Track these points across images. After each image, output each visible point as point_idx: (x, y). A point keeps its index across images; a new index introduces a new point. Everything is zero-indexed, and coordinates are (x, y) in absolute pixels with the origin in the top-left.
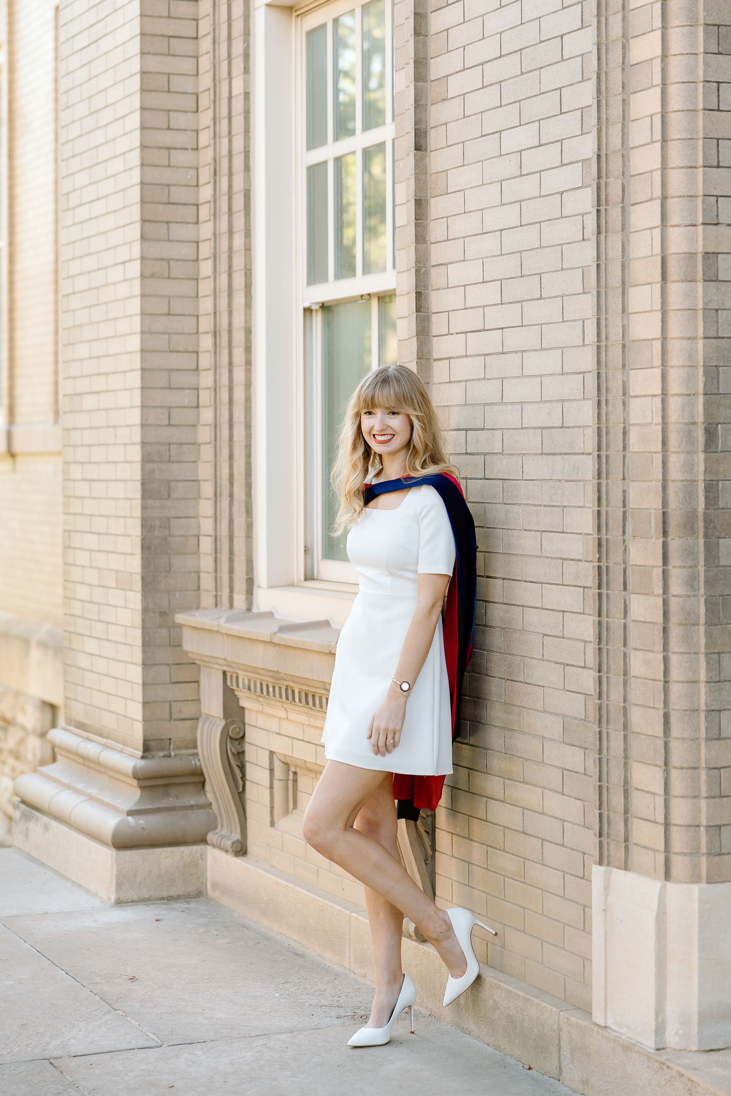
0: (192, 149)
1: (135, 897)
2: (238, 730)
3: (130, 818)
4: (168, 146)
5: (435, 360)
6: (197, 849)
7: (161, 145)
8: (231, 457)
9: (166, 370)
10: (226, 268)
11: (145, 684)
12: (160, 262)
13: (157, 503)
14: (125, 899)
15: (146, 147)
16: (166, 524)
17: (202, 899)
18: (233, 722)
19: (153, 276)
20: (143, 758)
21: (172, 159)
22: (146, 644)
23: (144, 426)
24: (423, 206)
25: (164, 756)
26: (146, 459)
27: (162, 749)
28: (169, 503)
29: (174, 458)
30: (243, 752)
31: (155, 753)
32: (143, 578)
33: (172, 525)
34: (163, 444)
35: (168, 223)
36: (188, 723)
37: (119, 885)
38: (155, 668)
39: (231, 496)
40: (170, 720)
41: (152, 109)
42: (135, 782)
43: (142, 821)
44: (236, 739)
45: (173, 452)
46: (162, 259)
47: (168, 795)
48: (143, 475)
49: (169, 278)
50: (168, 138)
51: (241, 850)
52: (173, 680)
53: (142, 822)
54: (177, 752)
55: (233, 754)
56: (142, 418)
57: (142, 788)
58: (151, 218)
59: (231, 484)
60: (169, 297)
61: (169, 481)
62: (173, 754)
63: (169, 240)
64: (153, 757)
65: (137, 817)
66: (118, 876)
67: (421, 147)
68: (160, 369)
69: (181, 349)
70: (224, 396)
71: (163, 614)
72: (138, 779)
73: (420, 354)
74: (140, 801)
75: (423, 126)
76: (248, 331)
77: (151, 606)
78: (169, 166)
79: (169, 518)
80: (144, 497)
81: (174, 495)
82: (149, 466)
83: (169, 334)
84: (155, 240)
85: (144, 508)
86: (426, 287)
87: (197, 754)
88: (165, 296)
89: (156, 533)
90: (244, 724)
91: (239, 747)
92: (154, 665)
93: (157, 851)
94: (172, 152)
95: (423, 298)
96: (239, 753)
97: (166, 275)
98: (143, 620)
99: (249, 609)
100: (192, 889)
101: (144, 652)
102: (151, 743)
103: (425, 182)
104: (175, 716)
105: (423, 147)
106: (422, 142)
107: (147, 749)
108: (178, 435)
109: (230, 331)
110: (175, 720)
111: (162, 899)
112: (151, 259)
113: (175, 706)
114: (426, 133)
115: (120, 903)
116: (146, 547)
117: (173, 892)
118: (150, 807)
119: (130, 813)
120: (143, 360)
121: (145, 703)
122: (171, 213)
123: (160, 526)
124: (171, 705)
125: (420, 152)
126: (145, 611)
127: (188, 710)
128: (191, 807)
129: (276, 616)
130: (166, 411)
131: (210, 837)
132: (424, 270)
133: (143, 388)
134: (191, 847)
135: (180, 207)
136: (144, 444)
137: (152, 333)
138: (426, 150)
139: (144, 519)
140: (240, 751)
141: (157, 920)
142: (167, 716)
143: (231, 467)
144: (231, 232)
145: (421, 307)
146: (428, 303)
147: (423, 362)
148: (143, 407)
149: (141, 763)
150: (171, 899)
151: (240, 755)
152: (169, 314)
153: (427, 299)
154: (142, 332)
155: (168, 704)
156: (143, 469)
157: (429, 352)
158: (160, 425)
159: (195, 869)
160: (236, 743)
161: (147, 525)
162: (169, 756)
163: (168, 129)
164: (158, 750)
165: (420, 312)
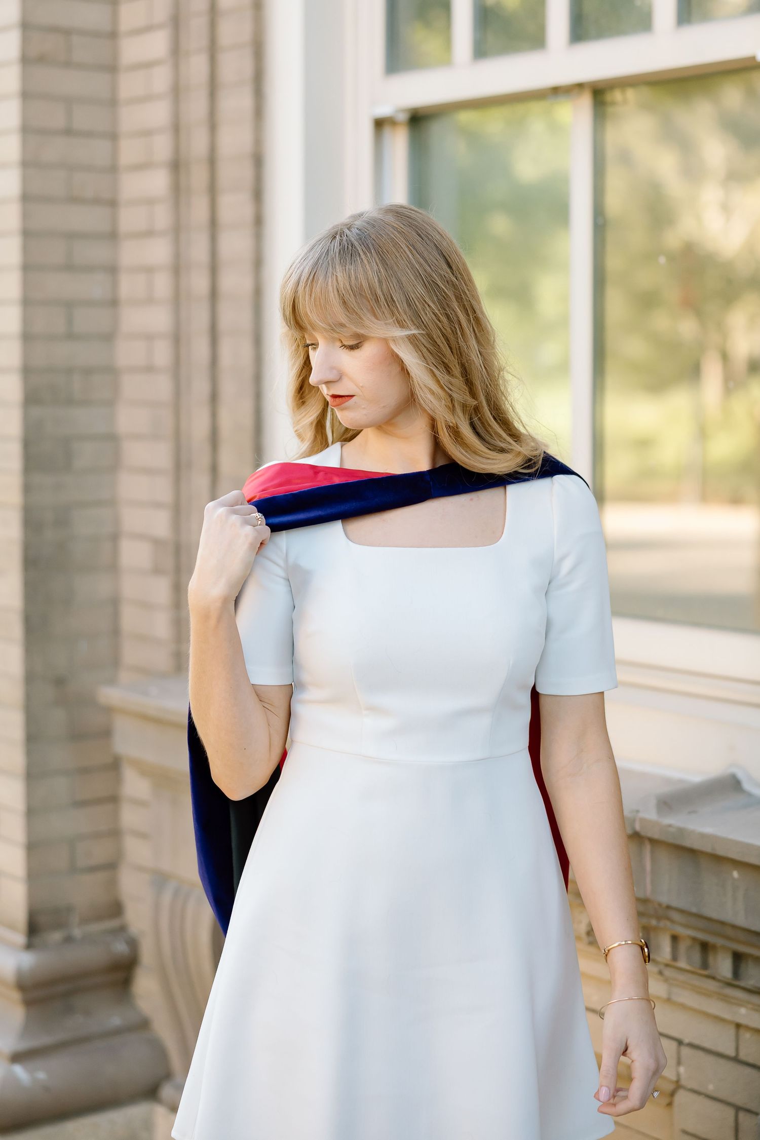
3: (17, 1066)
6: (136, 1112)
9: (64, 234)
10: (204, 42)
11: (31, 813)
12: (53, 35)
13: (49, 479)
19: (41, 59)
20: (29, 946)
23: (27, 337)
25: (65, 941)
26: (31, 399)
27: (59, 929)
28: (68, 478)
29: (77, 397)
31: (47, 936)
33: (73, 518)
34: (59, 371)
36: (101, 876)
38: (47, 781)
40: (71, 872)
42: (16, 996)
43: (39, 1071)
45: (76, 385)
46: (57, 29)
48: (26, 428)
49: (69, 64)
52: (77, 800)
53: (41, 1075)
54: (83, 930)
56: (23, 324)
57: (29, 1003)
60: (69, 99)
61: (68, 439)
62: (77, 932)
64: (45, 945)
65: (30, 1066)
68: (54, 234)
69: (90, 196)
70: (199, 283)
71: (60, 682)
72: (24, 990)
74: (27, 1029)
76: (258, 161)
77: (40, 669)
79: (67, 507)
80: (26, 471)
81: (78, 465)
82: (37, 411)
83: (69, 168)
85: (27, 489)
88: (61, 98)
89: (48, 535)
92: (45, 776)
97: (64, 59)
101: (28, 754)
102: (41, 918)
104: (79, 864)
107: (33, 929)
108: (83, 354)
109: (212, 161)
110: (80, 871)
113: (80, 846)
116: (31, 562)
118: (47, 1041)
119: (17, 1058)
120: (26, 215)
121: (33, 847)
123: (53, 523)
124: (72, 846)
126: (30, 678)
127: (100, 852)
128: (117, 1032)
130: (63, 309)
133: (25, 267)
136: (27, 371)
137: (41, 166)
139: (26, 510)
142: (67, 867)
143: (214, 415)
148: (24, 302)
149: (27, 960)
152: (69, 132)
154: (23, 163)
155: (67, 844)
156: (25, 417)
158: (54, 337)
161: (32, 522)
164: (52, 931)
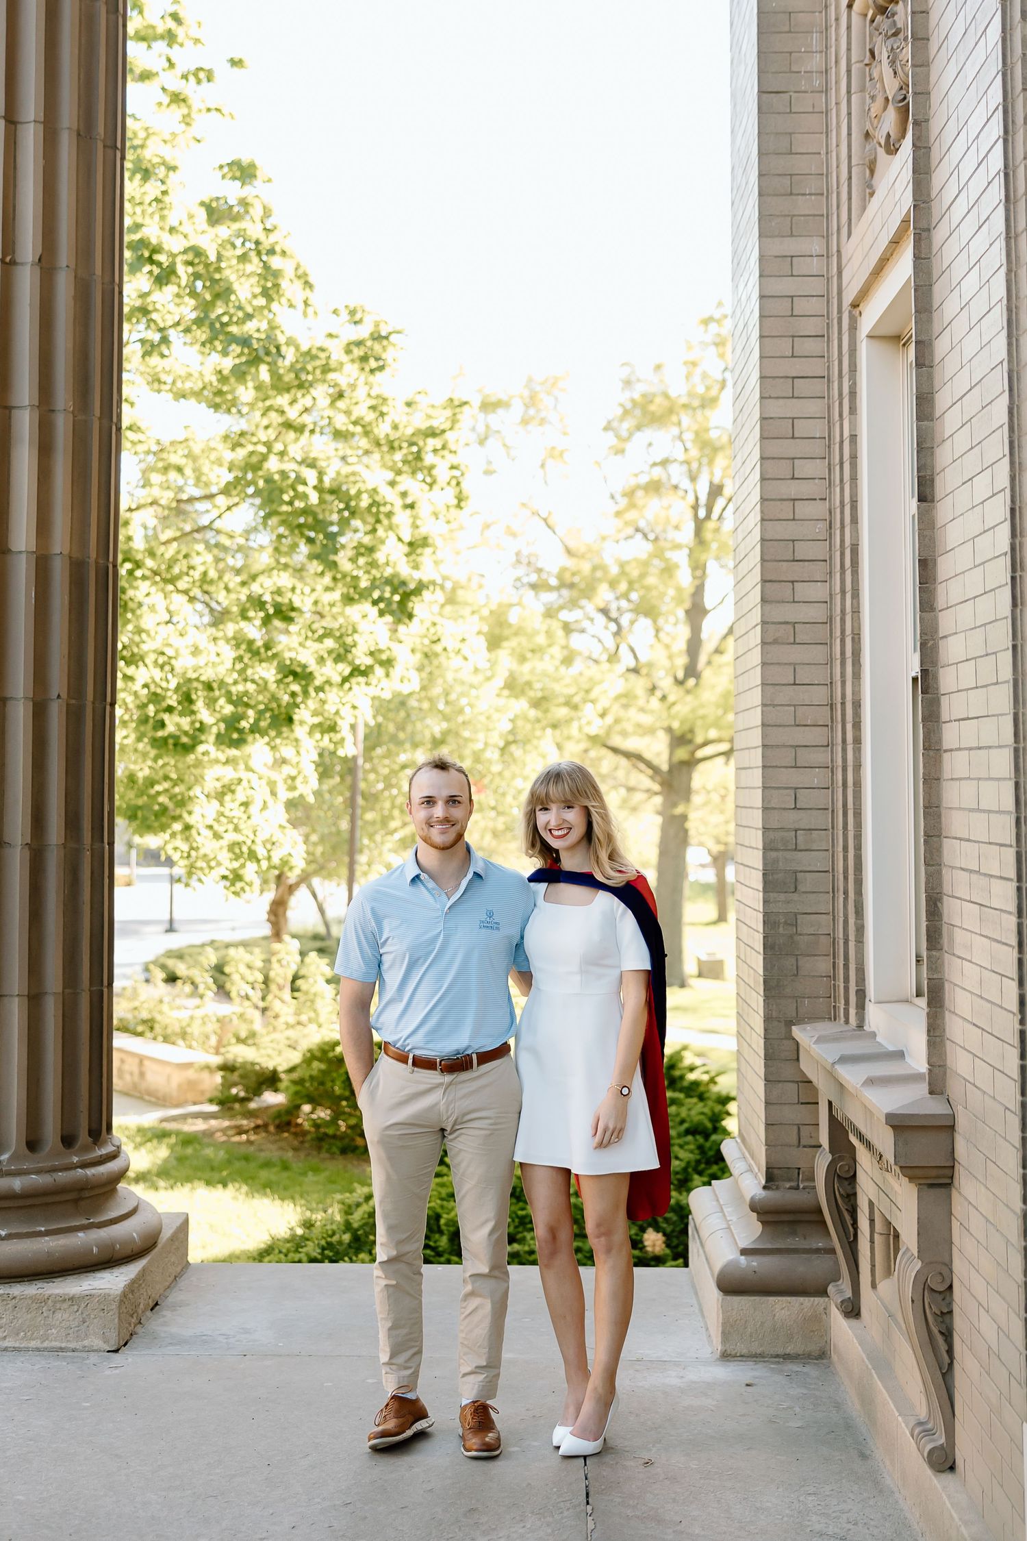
0: (821, 499)
1: (745, 1351)
2: (847, 1168)
3: (743, 1257)
4: (793, 497)
5: (946, 751)
6: (819, 1302)
7: (785, 497)
8: (845, 849)
9: (791, 746)
10: (840, 633)
11: (767, 1103)
12: (783, 626)
13: (782, 897)
14: (733, 1353)
15: (767, 500)
16: (793, 920)
17: (824, 1361)
18: (841, 1158)
19: (776, 642)
20: (765, 1188)
21: (797, 511)
22: (769, 1057)
23: (766, 809)
24: (930, 567)
25: (790, 1188)
26: (768, 848)
27: (790, 1180)
28: (795, 897)
29: (801, 846)
30: (855, 1194)
31: (781, 1183)
32: (765, 982)
33: (799, 922)
34: (789, 830)
35: (793, 582)
37: (725, 1336)
38: (780, 1085)
39: (846, 893)
40: (799, 1146)
41: (774, 458)
42: (755, 1216)
43: (755, 1262)
44: (846, 1179)
45: (800, 839)
46: (787, 623)
47: (794, 1233)
48: (765, 864)
49: (794, 643)
50: (793, 489)
51: (852, 1310)
52: (801, 1101)
53: (755, 1264)
54: (806, 1184)
55: (841, 1195)
56: (763, 801)
57: (763, 1223)
58: (773, 578)
59: (846, 878)
60: (795, 664)
61: (795, 872)
62: (801, 1186)
63: (794, 602)
64: (778, 1188)
65: (750, 1258)
66: (724, 1324)
67: (925, 497)
68: (785, 746)
69: (809, 723)
70: (840, 777)
71: (789, 1023)
72: (758, 1213)
73: (927, 744)
74: (759, 1238)
75: (929, 473)
76: (857, 705)
77: (774, 1014)
78: (794, 519)
79: (796, 914)
80: (766, 890)
81: (801, 888)
82: (774, 854)
83: (795, 706)
84: (779, 602)
85: (765, 902)
86: (935, 663)
87: (814, 1188)
88: (790, 664)
89: (781, 929)
90: (855, 1160)
91: (849, 1187)
92: (780, 1081)
93: (771, 1299)
94: (796, 502)
95: (931, 677)
96: (848, 1196)
97: (792, 641)
98: (766, 1030)
99: (860, 1026)
100: (813, 1348)
101: (766, 1066)
102: (776, 1171)
103: (932, 540)
104: (803, 1142)
105: (929, 498)
106: (928, 491)
107: (772, 1178)
108: (805, 820)
109: (843, 704)
110: (805, 1147)
111: (777, 1356)
112: (773, 623)
113: (805, 1131)
114: (932, 481)
115: (726, 1356)
116: (770, 948)
117: (789, 1349)
118: (769, 1246)
119: (744, 1252)
120: (764, 736)
121: (768, 1125)
122: (797, 571)
123: (786, 923)
124: (799, 1129)
125: (925, 504)
126: (768, 1019)
128: (817, 1251)
129: (878, 1039)
130: (792, 792)
131: (831, 1289)
132: (931, 643)
133: (764, 767)
134: (812, 1299)
135: (806, 563)
136: (765, 829)
137: (774, 706)
138: (933, 501)
139: (766, 914)
140: (850, 1192)
141: (747, 1385)
142: (795, 1142)
143: (845, 859)
144: (843, 592)
145: (928, 687)
146: (937, 683)
147: (931, 753)
148: (765, 788)
149: (762, 1194)
150: (787, 1357)
151: (851, 1197)
152: (795, 684)
153: (936, 678)
154: (764, 705)
155: (795, 1128)
156: (764, 858)
157: (940, 741)
158: (784, 809)
159: (818, 1324)
160: (846, 1183)
161: (770, 921)
162: (797, 1188)
163: (793, 478)
164: (784, 1180)
165: (927, 693)
